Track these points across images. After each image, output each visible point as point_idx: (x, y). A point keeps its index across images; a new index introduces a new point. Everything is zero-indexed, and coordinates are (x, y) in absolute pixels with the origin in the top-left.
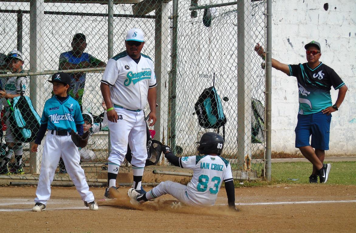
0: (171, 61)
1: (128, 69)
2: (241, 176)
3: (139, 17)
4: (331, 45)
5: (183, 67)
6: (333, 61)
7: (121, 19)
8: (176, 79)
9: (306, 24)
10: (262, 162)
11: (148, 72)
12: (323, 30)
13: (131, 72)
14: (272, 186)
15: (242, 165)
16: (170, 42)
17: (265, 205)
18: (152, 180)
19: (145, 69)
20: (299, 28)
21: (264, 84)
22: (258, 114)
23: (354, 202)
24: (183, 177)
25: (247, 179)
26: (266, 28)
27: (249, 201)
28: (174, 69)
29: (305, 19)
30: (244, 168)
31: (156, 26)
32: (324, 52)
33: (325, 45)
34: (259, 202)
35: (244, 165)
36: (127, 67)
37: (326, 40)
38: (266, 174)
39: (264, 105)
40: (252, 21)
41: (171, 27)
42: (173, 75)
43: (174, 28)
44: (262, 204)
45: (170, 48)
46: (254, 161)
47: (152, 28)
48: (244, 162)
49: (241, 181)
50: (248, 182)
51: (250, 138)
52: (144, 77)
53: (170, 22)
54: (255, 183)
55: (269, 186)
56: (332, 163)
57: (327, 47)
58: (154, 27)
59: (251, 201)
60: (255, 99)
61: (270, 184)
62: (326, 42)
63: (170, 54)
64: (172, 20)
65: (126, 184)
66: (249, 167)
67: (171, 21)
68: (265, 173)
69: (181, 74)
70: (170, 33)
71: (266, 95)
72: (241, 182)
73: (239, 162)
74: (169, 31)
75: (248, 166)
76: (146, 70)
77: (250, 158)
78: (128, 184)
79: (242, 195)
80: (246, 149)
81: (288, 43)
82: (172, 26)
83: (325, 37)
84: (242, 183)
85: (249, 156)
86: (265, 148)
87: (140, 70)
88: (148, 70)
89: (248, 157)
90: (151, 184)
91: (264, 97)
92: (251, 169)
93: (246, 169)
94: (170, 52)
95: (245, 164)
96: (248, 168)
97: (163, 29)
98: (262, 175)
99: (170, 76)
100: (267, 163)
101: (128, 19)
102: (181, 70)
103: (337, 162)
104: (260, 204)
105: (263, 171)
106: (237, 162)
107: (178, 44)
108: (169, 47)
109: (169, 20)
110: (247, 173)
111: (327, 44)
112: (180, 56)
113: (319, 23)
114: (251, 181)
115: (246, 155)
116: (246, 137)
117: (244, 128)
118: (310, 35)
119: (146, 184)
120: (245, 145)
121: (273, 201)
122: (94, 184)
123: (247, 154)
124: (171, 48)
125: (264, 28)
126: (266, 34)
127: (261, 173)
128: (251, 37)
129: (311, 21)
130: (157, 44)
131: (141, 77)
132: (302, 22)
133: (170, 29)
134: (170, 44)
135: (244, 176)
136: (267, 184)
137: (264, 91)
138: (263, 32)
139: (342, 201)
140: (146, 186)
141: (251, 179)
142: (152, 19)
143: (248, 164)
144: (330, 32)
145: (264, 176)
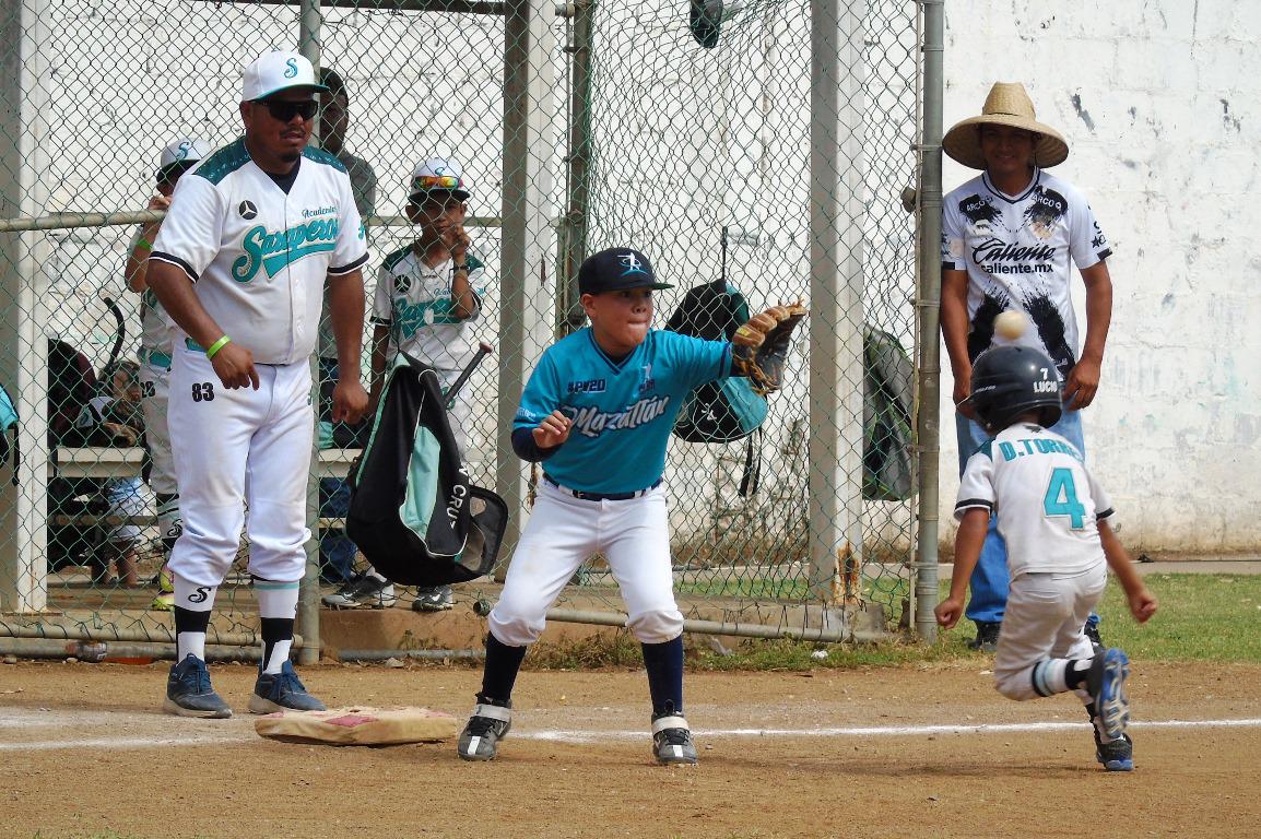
0: (567, 179)
1: (250, 217)
2: (821, 627)
3: (442, 9)
4: (1242, 123)
5: (611, 202)
6: (1252, 182)
7: (373, 16)
8: (586, 248)
9: (1147, 38)
10: (905, 573)
11: (326, 222)
12: (1214, 61)
13: (261, 229)
14: (936, 664)
15: (827, 585)
16: (566, 105)
17: (864, 736)
18: (472, 638)
19: (316, 213)
20: (1116, 55)
21: (912, 268)
22: (887, 388)
23: (1214, 727)
24: (592, 630)
25: (847, 635)
26: (923, 54)
27: (811, 720)
28: (576, 211)
29: (1144, 20)
30: (832, 595)
31: (508, 42)
32: (1219, 148)
33: (1222, 120)
34: (849, 724)
35: (833, 583)
36: (247, 210)
37: (1224, 101)
38: (919, 618)
39: (909, 353)
40: (866, 24)
41: (567, 50)
42: (575, 233)
43: (581, 51)
44: (855, 731)
45: (564, 128)
46: (873, 570)
47: (491, 50)
48: (835, 570)
49: (819, 643)
50: (845, 647)
51: (858, 478)
52: (311, 243)
53: (564, 29)
54: (875, 652)
55: (926, 665)
56: (1231, 581)
57: (1228, 130)
58: (502, 48)
59: (815, 721)
60: (877, 331)
61: (929, 659)
62: (1226, 111)
63: (562, 152)
64: (572, 21)
65: (366, 654)
66: (853, 592)
67: (568, 25)
68: (916, 613)
69: (605, 227)
70: (565, 73)
71: (918, 313)
72: (821, 648)
73: (815, 570)
74: (561, 64)
75: (847, 588)
76: (318, 218)
77: (858, 556)
78: (377, 653)
79: (791, 696)
80: (842, 521)
81: (1075, 113)
82: (572, 45)
83: (1222, 92)
84: (822, 654)
85: (853, 549)
86: (914, 517)
87: (295, 220)
88: (326, 217)
89: (848, 553)
90: (466, 654)
91: (912, 320)
92: (859, 597)
93: (841, 600)
94: (565, 142)
95: (838, 579)
96: (849, 596)
97: (535, 57)
98: (904, 624)
99: (562, 239)
100: (920, 578)
101: (399, 17)
102: (602, 214)
103: (1251, 576)
104: (845, 731)
105: (906, 605)
106: (806, 571)
107: (594, 111)
108: (561, 124)
109: (561, 20)
110: (846, 614)
111: (1227, 118)
112: (600, 161)
113: (1197, 35)
114: (861, 643)
115: (840, 545)
116: (840, 478)
117: (833, 439)
118: (1163, 82)
119: (447, 653)
120: (839, 505)
121: (904, 720)
122: (241, 653)
123: (844, 540)
124: (568, 129)
125: (913, 54)
126: (922, 76)
127: (898, 614)
128: (864, 86)
129: (1166, 26)
130: (511, 113)
131: (299, 247)
132: (1130, 32)
133: (564, 55)
134: (564, 112)
135: (834, 627)
136: (918, 657)
137: (913, 297)
138: (908, 69)
139: (1171, 723)
140: (446, 661)
141: (860, 635)
142: (494, 17)
143: (849, 578)
144: (1240, 71)
145: (912, 625)
